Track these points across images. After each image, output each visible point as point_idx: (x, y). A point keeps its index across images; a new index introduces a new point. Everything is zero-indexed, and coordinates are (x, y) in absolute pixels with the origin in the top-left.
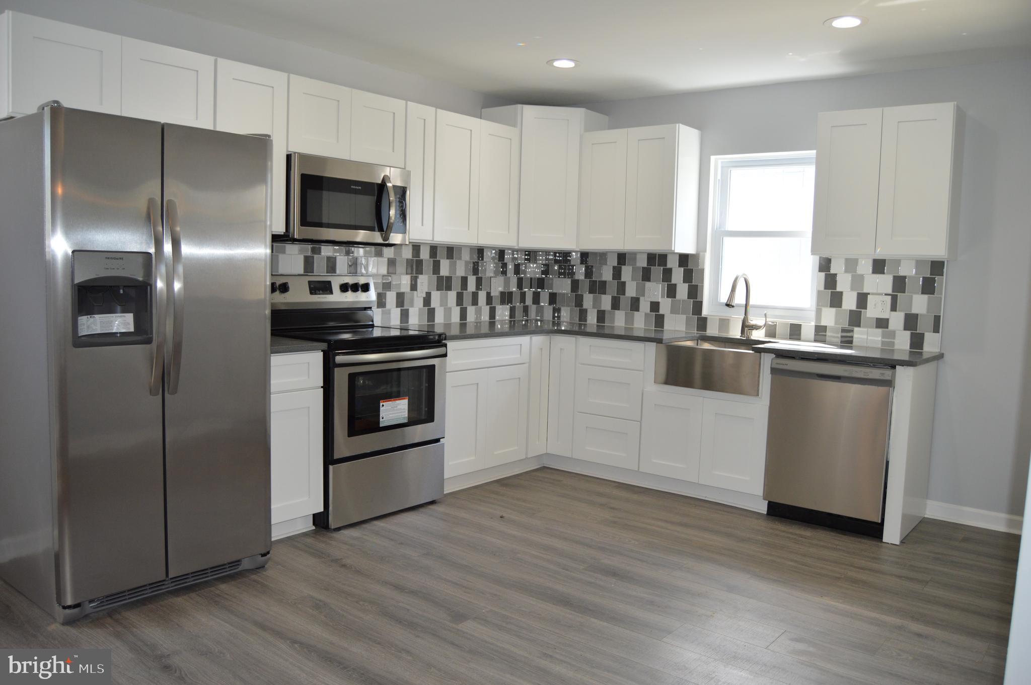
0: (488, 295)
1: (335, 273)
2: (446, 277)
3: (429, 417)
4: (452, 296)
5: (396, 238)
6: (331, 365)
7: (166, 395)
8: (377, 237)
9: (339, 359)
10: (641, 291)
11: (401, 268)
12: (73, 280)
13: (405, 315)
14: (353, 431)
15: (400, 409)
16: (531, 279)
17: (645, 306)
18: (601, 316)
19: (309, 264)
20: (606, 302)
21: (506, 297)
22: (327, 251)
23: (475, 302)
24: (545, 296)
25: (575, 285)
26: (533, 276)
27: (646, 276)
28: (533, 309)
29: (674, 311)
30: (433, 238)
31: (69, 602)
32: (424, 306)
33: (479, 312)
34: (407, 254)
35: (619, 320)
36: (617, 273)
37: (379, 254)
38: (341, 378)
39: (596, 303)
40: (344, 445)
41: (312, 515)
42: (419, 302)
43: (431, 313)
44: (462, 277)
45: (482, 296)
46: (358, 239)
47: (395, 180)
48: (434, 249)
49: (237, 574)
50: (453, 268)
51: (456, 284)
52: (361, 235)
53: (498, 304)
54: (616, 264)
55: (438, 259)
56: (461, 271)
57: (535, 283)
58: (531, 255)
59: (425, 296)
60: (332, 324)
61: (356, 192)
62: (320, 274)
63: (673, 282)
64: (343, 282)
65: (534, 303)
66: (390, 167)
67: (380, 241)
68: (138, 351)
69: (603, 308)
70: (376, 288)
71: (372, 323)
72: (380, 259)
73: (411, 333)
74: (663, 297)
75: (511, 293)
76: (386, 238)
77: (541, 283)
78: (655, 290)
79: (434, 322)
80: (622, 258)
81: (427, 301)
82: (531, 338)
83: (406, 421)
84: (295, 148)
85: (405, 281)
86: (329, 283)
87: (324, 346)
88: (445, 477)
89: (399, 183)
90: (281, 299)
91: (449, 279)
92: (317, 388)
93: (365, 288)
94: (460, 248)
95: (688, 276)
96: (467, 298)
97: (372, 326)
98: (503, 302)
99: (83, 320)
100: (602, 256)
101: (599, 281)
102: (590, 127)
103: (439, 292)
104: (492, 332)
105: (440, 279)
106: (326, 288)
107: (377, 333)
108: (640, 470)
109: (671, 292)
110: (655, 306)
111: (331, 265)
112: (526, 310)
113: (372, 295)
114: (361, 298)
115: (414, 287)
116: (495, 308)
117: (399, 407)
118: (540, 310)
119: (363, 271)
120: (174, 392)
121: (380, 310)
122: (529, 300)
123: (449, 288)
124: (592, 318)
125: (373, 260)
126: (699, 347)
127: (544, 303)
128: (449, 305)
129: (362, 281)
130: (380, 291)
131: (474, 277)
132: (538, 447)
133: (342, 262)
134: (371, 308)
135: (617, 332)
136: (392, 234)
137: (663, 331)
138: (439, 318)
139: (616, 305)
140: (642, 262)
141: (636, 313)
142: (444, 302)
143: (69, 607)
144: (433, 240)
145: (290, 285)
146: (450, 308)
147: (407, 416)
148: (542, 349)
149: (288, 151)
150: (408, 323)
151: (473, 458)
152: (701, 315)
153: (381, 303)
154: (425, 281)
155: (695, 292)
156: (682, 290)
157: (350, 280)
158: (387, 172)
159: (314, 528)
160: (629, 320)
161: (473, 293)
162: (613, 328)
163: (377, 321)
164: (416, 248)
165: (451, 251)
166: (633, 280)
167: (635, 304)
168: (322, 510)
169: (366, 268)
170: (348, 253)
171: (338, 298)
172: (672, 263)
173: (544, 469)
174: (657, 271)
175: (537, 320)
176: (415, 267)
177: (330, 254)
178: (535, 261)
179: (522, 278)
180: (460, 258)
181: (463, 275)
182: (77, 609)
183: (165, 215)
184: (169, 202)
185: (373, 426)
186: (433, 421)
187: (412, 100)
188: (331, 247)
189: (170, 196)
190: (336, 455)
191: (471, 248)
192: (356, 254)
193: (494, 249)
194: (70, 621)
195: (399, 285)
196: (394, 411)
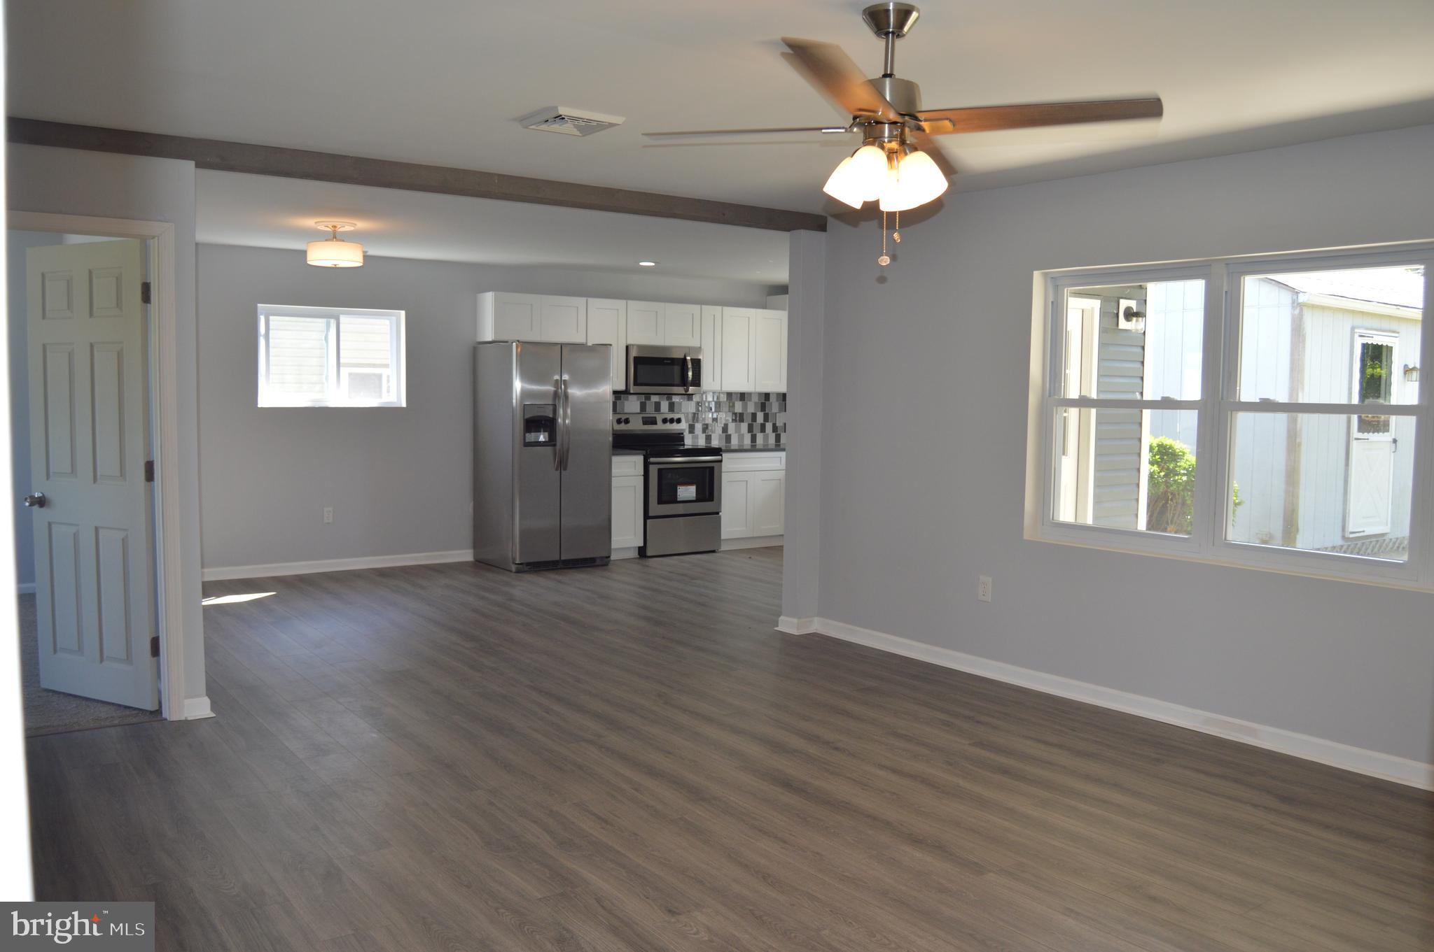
0: (774, 425)
1: (660, 412)
2: (739, 413)
3: (711, 498)
4: (744, 426)
6: (648, 463)
7: (562, 471)
8: (681, 390)
9: (652, 460)
11: (705, 408)
12: (524, 416)
13: (708, 438)
14: (660, 502)
15: (691, 492)
19: (643, 407)
22: (654, 399)
23: (763, 429)
32: (723, 432)
33: (766, 437)
34: (709, 398)
38: (653, 471)
40: (655, 509)
41: (637, 549)
42: (719, 430)
43: (729, 436)
44: (752, 413)
45: (769, 426)
46: (673, 392)
47: (692, 354)
48: (729, 395)
49: (593, 563)
50: (745, 407)
51: (748, 419)
52: (673, 389)
53: (782, 432)
55: (733, 401)
56: (751, 409)
59: (723, 426)
61: (667, 364)
62: (650, 412)
64: (664, 417)
66: (689, 347)
67: (686, 392)
68: (549, 449)
70: (687, 421)
71: (683, 441)
73: (710, 447)
76: (689, 391)
79: (729, 441)
81: (725, 429)
83: (695, 499)
84: (630, 341)
85: (709, 416)
86: (656, 418)
87: (645, 453)
88: (722, 538)
89: (695, 357)
90: (623, 427)
91: (741, 415)
92: (640, 476)
93: (679, 421)
94: (750, 394)
96: (757, 428)
97: (685, 443)
99: (527, 435)
103: (734, 423)
104: (754, 448)
105: (735, 414)
106: (653, 421)
107: (687, 446)
111: (657, 406)
113: (684, 425)
114: (675, 427)
115: (715, 420)
116: (780, 435)
117: (690, 490)
119: (678, 410)
120: (565, 469)
121: (691, 435)
123: (742, 420)
125: (685, 404)
128: (742, 432)
129: (676, 416)
130: (690, 422)
131: (762, 413)
133: (665, 406)
134: (683, 432)
136: (692, 388)
138: (734, 439)
142: (738, 430)
143: (518, 564)
145: (630, 419)
146: (743, 435)
147: (695, 496)
149: (626, 344)
150: (708, 441)
151: (744, 529)
153: (692, 429)
154: (723, 416)
157: (670, 416)
158: (686, 350)
159: (638, 554)
161: (761, 424)
163: (688, 439)
165: (743, 396)
168: (642, 545)
169: (680, 408)
170: (668, 399)
171: (660, 427)
176: (716, 406)
177: (657, 400)
180: (750, 400)
181: (753, 411)
182: (521, 566)
183: (563, 387)
184: (565, 381)
185: (673, 499)
186: (712, 500)
187: (704, 304)
188: (657, 396)
189: (566, 377)
190: (651, 514)
191: (760, 394)
192: (674, 400)
193: (778, 394)
194: (518, 572)
195: (704, 419)
196: (687, 492)
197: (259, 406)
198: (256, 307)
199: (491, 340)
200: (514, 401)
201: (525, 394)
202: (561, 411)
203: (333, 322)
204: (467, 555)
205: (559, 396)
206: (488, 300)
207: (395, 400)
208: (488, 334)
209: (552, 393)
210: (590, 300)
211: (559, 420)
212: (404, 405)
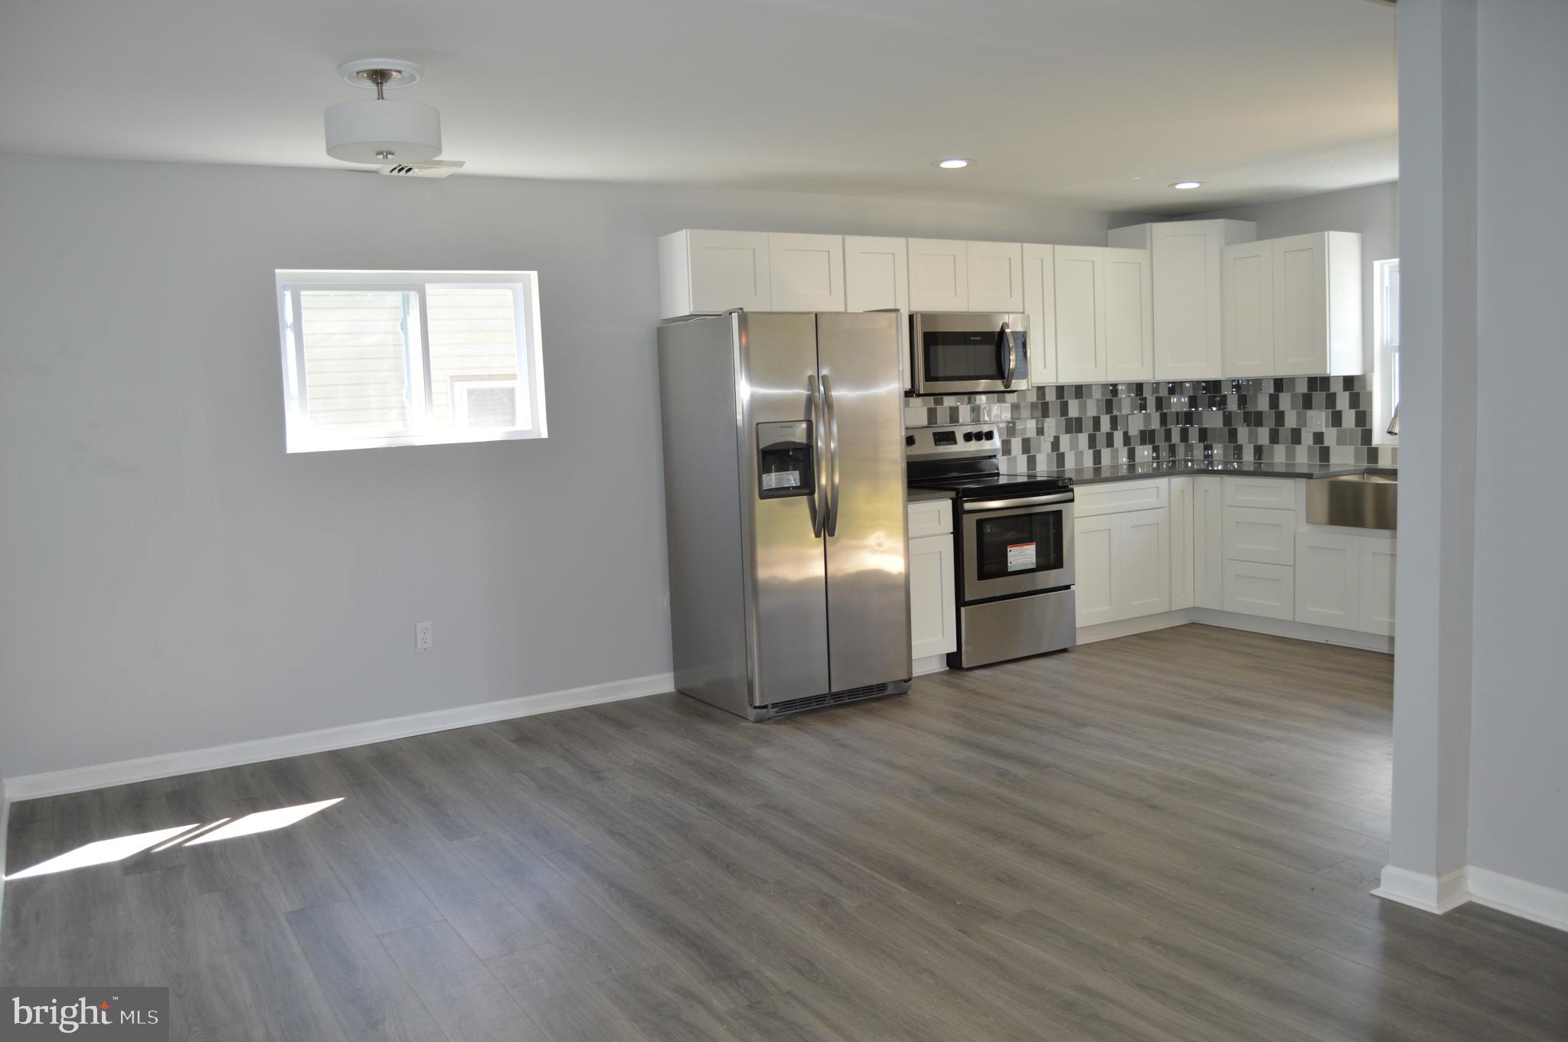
0: (1126, 434)
1: (958, 422)
2: (1076, 418)
3: (1058, 563)
4: (1083, 438)
5: (1019, 384)
6: (960, 512)
7: (828, 537)
8: (999, 385)
9: (968, 506)
10: (1302, 420)
11: (1025, 413)
12: (758, 444)
13: (1032, 462)
14: (982, 576)
15: (1028, 555)
16: (1177, 413)
17: (1307, 438)
18: (1259, 451)
19: (932, 414)
20: (1263, 435)
21: (1147, 437)
22: (949, 401)
23: (1110, 442)
24: (1194, 432)
25: (1228, 419)
26: (1179, 410)
27: (1307, 403)
28: (1181, 450)
29: (1340, 441)
30: (1057, 380)
31: (757, 704)
32: (1053, 451)
33: (1115, 456)
34: (1032, 397)
35: (1279, 456)
36: (1274, 402)
37: (1002, 401)
38: (969, 525)
39: (1253, 437)
40: (974, 588)
41: (946, 655)
42: (1046, 447)
43: (1061, 459)
44: (1094, 417)
45: (1118, 437)
46: (980, 389)
47: (1015, 325)
48: (1060, 390)
49: (885, 696)
50: (1083, 408)
51: (1088, 425)
52: (983, 384)
53: (1137, 445)
54: (1272, 392)
55: (1065, 400)
56: (1092, 411)
57: (1182, 418)
58: (1175, 388)
59: (1052, 440)
60: (954, 474)
61: (975, 343)
62: (943, 425)
63: (1338, 408)
64: (966, 432)
65: (1182, 441)
66: (1008, 313)
67: (1002, 388)
68: (802, 501)
69: (1260, 443)
70: (1000, 436)
71: (997, 471)
72: (1003, 405)
73: (1039, 479)
74: (1327, 426)
75: (1153, 432)
76: (1007, 385)
77: (1189, 418)
78: (1318, 420)
79: (1064, 467)
80: (1279, 384)
81: (1056, 444)
82: (1169, 481)
83: (1034, 566)
84: (916, 308)
85: (1031, 425)
86: (953, 433)
87: (953, 494)
88: (1078, 625)
89: (1020, 329)
90: (914, 451)
91: (1079, 420)
92: (948, 534)
93: (989, 436)
94: (1089, 386)
95: (1355, 402)
96: (1101, 439)
97: (998, 474)
98: (1143, 442)
99: (765, 477)
100: (1257, 383)
101: (1255, 412)
102: (1231, 240)
103: (1068, 435)
105: (1069, 421)
106: (948, 438)
107: (1003, 480)
108: (1297, 620)
109: (1336, 419)
110: (1319, 437)
111: (954, 413)
112: (1172, 449)
113: (997, 442)
114: (986, 446)
115: (1040, 431)
116: (1134, 449)
117: (1026, 552)
118: (1189, 448)
119: (987, 419)
120: (832, 534)
121: (1005, 457)
122: (1176, 438)
123: (1079, 430)
124: (1248, 455)
125: (996, 408)
126: (1365, 480)
127: (1194, 439)
128: (1080, 449)
129: (985, 429)
130: (1005, 438)
131: (1108, 416)
132: (1185, 600)
133: (965, 412)
134: (995, 456)
135: (1277, 469)
136: (1013, 381)
137: (1329, 465)
138: (1070, 463)
139: (1274, 438)
140: (1302, 388)
141: (1297, 446)
142: (1074, 446)
143: (759, 707)
144: (1057, 382)
145: (916, 438)
146: (1082, 453)
147: (1035, 561)
148: (1183, 491)
149: (909, 312)
150: (1035, 470)
151: (1108, 608)
152: (1371, 445)
153: (1006, 449)
154: (1051, 425)
155: (1363, 418)
156: (1349, 418)
157: (974, 429)
158: (1006, 319)
159: (948, 668)
160: (1290, 455)
161: (1108, 434)
162: (1272, 464)
163: (1003, 469)
164: (1041, 390)
165: (1080, 391)
166: (1292, 408)
167: (1296, 437)
168: (955, 650)
169: (989, 415)
170: (969, 402)
171: (962, 448)
172: (1336, 387)
173: (1193, 625)
174: (1319, 397)
175: (1186, 461)
176: (1042, 409)
177: (952, 405)
178: (1181, 393)
179: (1166, 413)
180: (1090, 397)
181: (1095, 414)
182: (764, 710)
183: (822, 388)
184: (824, 377)
185: (1002, 571)
186: (1062, 567)
187: (1028, 241)
188: (953, 398)
189: (824, 372)
190: (968, 598)
191: (1104, 386)
192: (978, 402)
193: (1129, 385)
194: (760, 720)
195: (1024, 430)
196: (1021, 556)
197: (289, 451)
198: (274, 273)
199: (687, 313)
200: (739, 417)
201: (756, 404)
202: (822, 429)
203: (414, 299)
204: (663, 683)
205: (817, 406)
206: (680, 245)
207: (529, 427)
208: (682, 306)
209: (804, 399)
210: (849, 239)
211: (819, 444)
212: (544, 434)
